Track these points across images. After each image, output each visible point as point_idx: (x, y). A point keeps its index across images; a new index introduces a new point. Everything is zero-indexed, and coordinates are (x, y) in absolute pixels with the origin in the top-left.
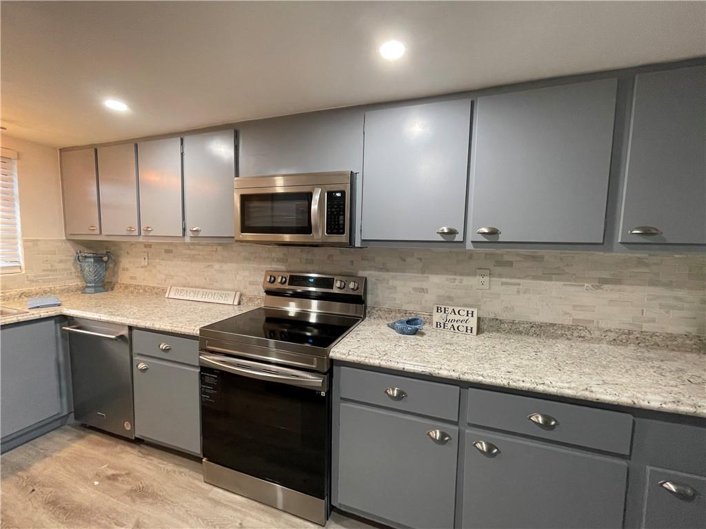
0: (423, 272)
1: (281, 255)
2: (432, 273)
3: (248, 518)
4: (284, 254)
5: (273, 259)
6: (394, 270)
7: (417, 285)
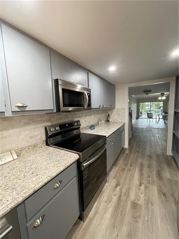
0: (86, 116)
1: (48, 118)
2: (87, 116)
3: (103, 200)
4: (49, 117)
5: (44, 121)
6: (81, 117)
7: (85, 120)
